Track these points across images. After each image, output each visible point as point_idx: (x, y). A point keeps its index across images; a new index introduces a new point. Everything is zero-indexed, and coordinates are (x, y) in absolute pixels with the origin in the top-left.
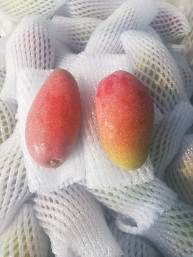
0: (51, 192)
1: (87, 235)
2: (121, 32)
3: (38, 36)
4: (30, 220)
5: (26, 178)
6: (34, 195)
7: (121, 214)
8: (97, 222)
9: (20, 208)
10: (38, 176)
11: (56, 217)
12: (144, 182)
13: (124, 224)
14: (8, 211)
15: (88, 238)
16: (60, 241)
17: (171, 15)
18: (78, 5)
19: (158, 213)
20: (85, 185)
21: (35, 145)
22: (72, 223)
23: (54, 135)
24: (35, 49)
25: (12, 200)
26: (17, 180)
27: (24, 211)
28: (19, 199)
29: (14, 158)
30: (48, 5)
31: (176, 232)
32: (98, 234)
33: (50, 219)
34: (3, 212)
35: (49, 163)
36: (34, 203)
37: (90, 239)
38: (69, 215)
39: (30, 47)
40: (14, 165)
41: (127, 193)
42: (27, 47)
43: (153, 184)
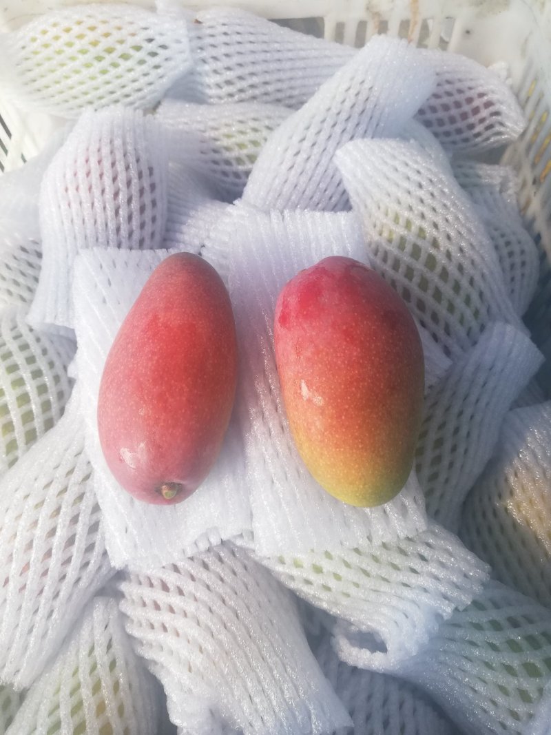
0: (164, 565)
1: (257, 674)
2: (338, 144)
3: (122, 163)
4: (110, 640)
5: (99, 530)
6: (121, 575)
7: (347, 621)
8: (284, 641)
9: (85, 610)
10: (130, 525)
11: (179, 630)
12: (402, 535)
13: (353, 645)
14: (55, 616)
15: (259, 682)
16: (190, 691)
17: (470, 88)
18: (223, 71)
19: (438, 616)
20: (251, 546)
21: (125, 447)
22: (220, 643)
23: (170, 422)
24: (116, 195)
25: (64, 588)
26: (77, 536)
27: (95, 615)
28: (82, 584)
29: (69, 480)
30: (145, 75)
31: (488, 665)
32: (286, 671)
33: (162, 636)
34: (41, 619)
35: (159, 491)
36: (120, 595)
37: (266, 686)
38: (210, 624)
39: (103, 191)
40: (69, 497)
41: (358, 565)
42: (97, 192)
43: (426, 541)
